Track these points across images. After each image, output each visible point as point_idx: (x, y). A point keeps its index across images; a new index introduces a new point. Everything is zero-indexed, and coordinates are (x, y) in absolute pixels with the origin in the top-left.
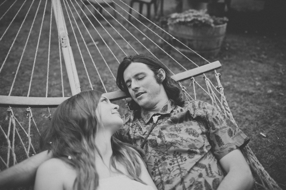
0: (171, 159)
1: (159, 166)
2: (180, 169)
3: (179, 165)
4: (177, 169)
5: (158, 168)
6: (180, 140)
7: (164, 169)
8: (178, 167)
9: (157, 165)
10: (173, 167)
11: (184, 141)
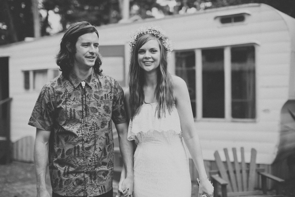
0: (90, 127)
1: (82, 129)
2: (95, 135)
3: (95, 132)
4: (93, 134)
5: (81, 130)
6: (98, 115)
7: (85, 132)
8: (94, 133)
9: (81, 128)
10: (91, 133)
11: (100, 116)
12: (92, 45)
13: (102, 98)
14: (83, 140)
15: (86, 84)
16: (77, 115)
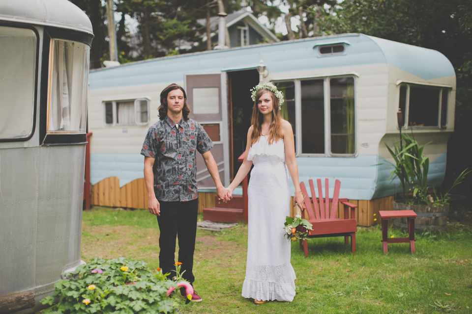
12: (177, 98)
13: (190, 135)
14: (178, 163)
15: (179, 126)
16: (173, 146)
